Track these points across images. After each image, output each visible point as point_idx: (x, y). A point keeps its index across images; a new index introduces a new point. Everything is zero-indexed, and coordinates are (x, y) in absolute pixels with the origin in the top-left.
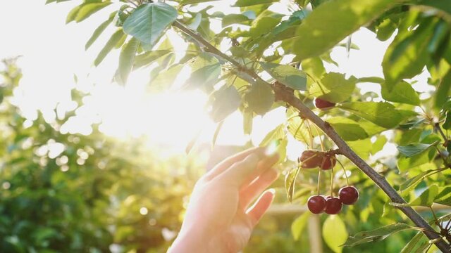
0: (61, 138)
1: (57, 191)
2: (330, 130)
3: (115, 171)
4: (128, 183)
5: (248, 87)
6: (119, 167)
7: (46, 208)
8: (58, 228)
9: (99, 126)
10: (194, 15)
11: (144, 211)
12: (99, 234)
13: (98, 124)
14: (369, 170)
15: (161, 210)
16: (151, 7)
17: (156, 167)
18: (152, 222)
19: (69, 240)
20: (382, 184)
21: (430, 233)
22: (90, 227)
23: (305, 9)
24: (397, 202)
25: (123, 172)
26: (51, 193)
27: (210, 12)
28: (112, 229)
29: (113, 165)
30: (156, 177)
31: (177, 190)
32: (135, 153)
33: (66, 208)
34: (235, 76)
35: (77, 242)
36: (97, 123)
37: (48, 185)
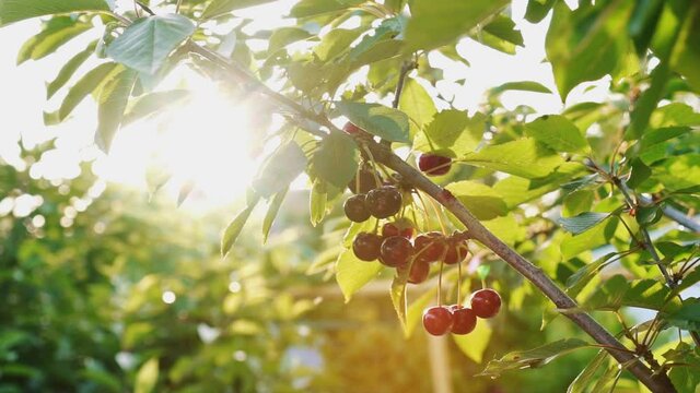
0: (32, 188)
1: (28, 272)
2: (451, 202)
3: (121, 237)
4: (143, 254)
5: (318, 144)
6: (127, 230)
7: (13, 299)
8: (33, 329)
9: (94, 165)
10: (222, 38)
11: (169, 298)
12: (99, 337)
13: (92, 162)
14: (518, 260)
15: (196, 295)
16: (153, 21)
17: (187, 228)
18: (182, 315)
19: (51, 348)
20: (539, 281)
21: (619, 353)
22: (85, 325)
23: (401, 15)
24: (565, 308)
25: (134, 238)
26: (18, 275)
27: (248, 30)
28: (118, 328)
29: (119, 227)
30: (185, 242)
31: (220, 263)
32: (152, 206)
33: (45, 298)
34: (295, 128)
35: (65, 350)
36: (89, 160)
37: (13, 262)
